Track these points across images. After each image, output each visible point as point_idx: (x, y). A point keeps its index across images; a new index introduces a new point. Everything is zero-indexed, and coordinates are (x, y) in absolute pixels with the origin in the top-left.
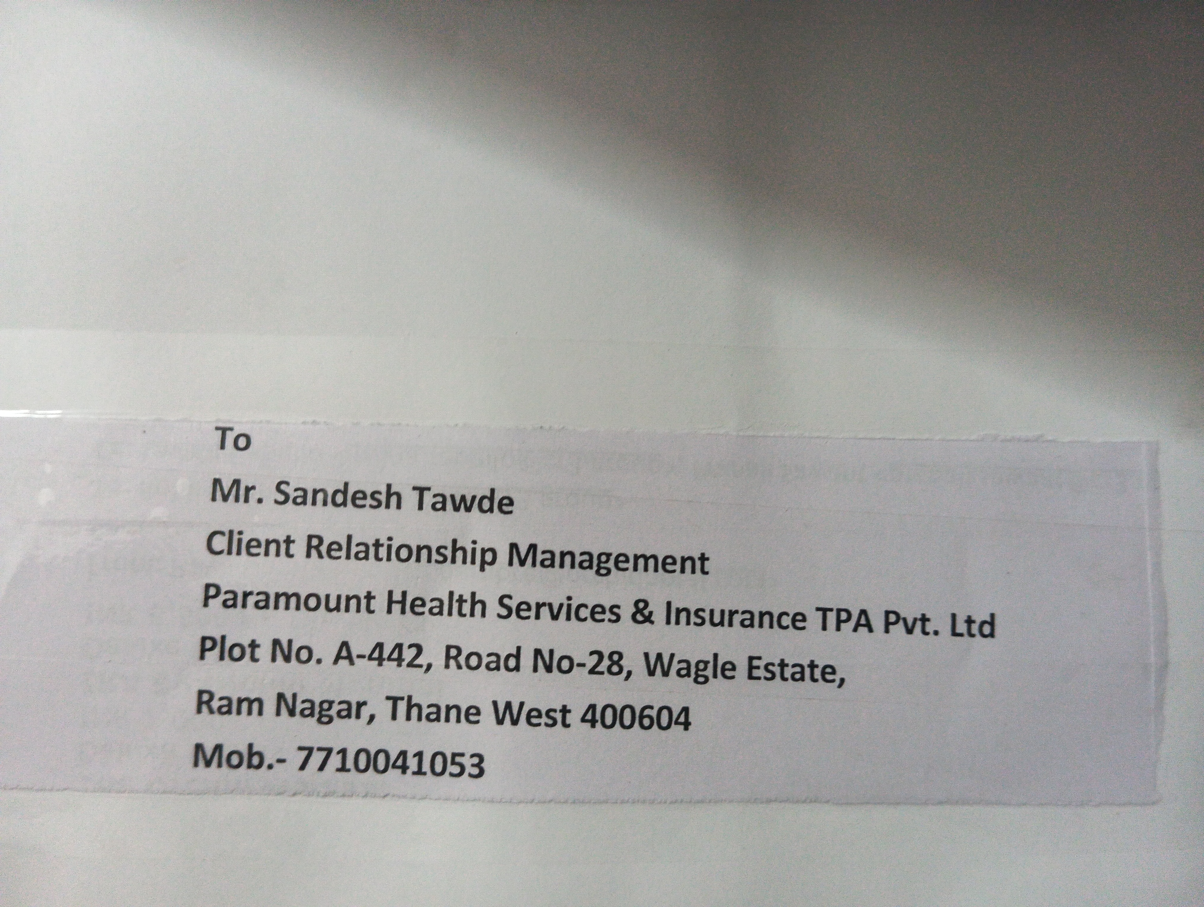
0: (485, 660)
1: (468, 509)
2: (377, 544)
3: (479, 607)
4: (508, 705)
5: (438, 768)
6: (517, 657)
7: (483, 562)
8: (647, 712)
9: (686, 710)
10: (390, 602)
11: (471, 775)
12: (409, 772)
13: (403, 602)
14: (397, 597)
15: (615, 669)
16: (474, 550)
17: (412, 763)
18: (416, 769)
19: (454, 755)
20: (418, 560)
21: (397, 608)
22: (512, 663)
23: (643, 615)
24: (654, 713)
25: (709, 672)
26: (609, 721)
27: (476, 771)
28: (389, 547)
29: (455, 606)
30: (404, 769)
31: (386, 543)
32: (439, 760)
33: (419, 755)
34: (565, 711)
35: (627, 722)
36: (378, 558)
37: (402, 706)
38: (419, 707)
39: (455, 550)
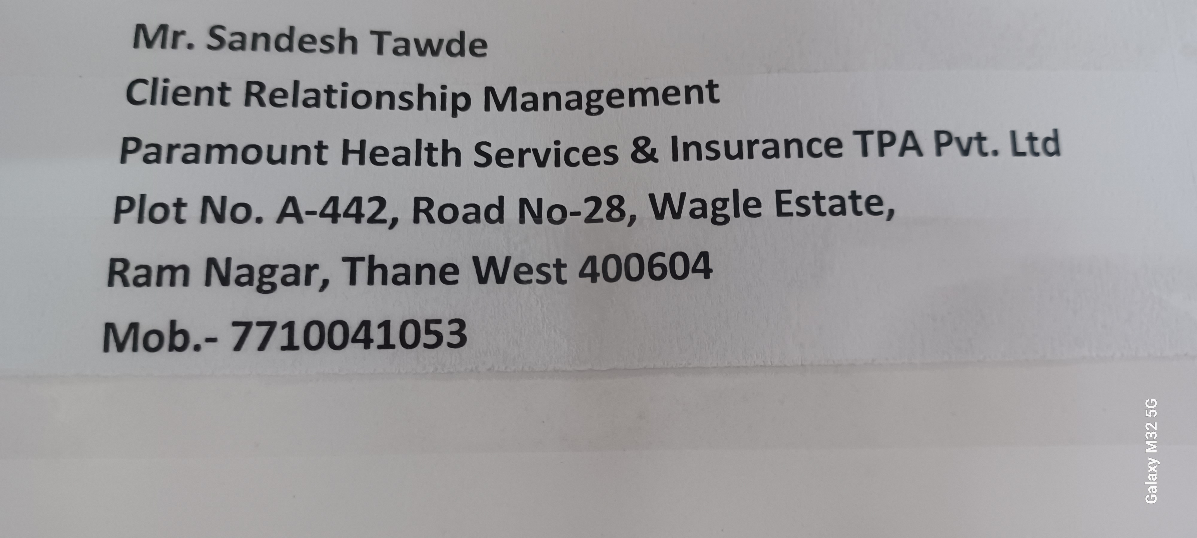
0: (462, 212)
1: (435, 53)
2: (330, 90)
3: (452, 156)
4: (492, 261)
5: (410, 339)
6: (500, 208)
7: (455, 108)
8: (658, 260)
9: (704, 255)
10: (346, 152)
11: (450, 345)
12: (373, 346)
13: (361, 152)
14: (354, 145)
15: (616, 214)
16: (444, 96)
17: (378, 336)
18: (382, 342)
19: (428, 322)
20: (379, 106)
21: (354, 158)
22: (494, 214)
23: (645, 153)
24: (666, 261)
25: (729, 210)
26: (612, 273)
27: (456, 339)
28: (344, 93)
29: (424, 154)
30: (367, 342)
31: (340, 88)
32: (410, 330)
33: (386, 325)
34: (559, 265)
35: (634, 272)
36: (330, 105)
37: (362, 268)
38: (383, 267)
39: (421, 95)
